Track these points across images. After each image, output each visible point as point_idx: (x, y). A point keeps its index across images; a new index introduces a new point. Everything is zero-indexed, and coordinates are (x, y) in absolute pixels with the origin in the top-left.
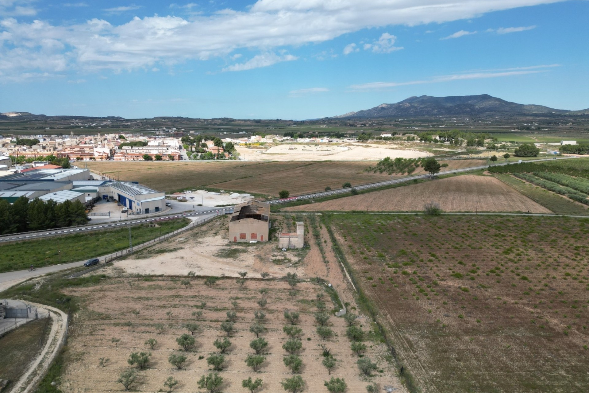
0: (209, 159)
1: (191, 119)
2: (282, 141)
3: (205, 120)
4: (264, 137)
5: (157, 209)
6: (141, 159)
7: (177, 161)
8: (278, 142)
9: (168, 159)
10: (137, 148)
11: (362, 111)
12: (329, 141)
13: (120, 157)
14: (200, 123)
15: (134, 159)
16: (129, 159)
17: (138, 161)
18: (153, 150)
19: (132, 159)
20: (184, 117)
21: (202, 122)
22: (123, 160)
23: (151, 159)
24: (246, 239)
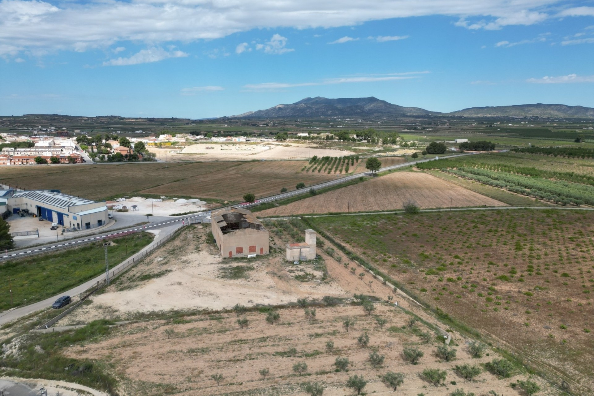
0: (119, 161)
1: (70, 116)
2: (196, 140)
3: (88, 118)
4: (175, 136)
5: (100, 223)
6: (32, 163)
7: (80, 164)
8: (192, 142)
9: (68, 162)
10: (23, 150)
11: (260, 111)
12: (247, 140)
13: (4, 161)
14: (83, 121)
15: (22, 163)
16: (17, 163)
17: (28, 165)
18: (46, 151)
19: (20, 163)
20: (62, 114)
21: (85, 120)
22: (8, 164)
23: (46, 162)
24: (244, 253)
